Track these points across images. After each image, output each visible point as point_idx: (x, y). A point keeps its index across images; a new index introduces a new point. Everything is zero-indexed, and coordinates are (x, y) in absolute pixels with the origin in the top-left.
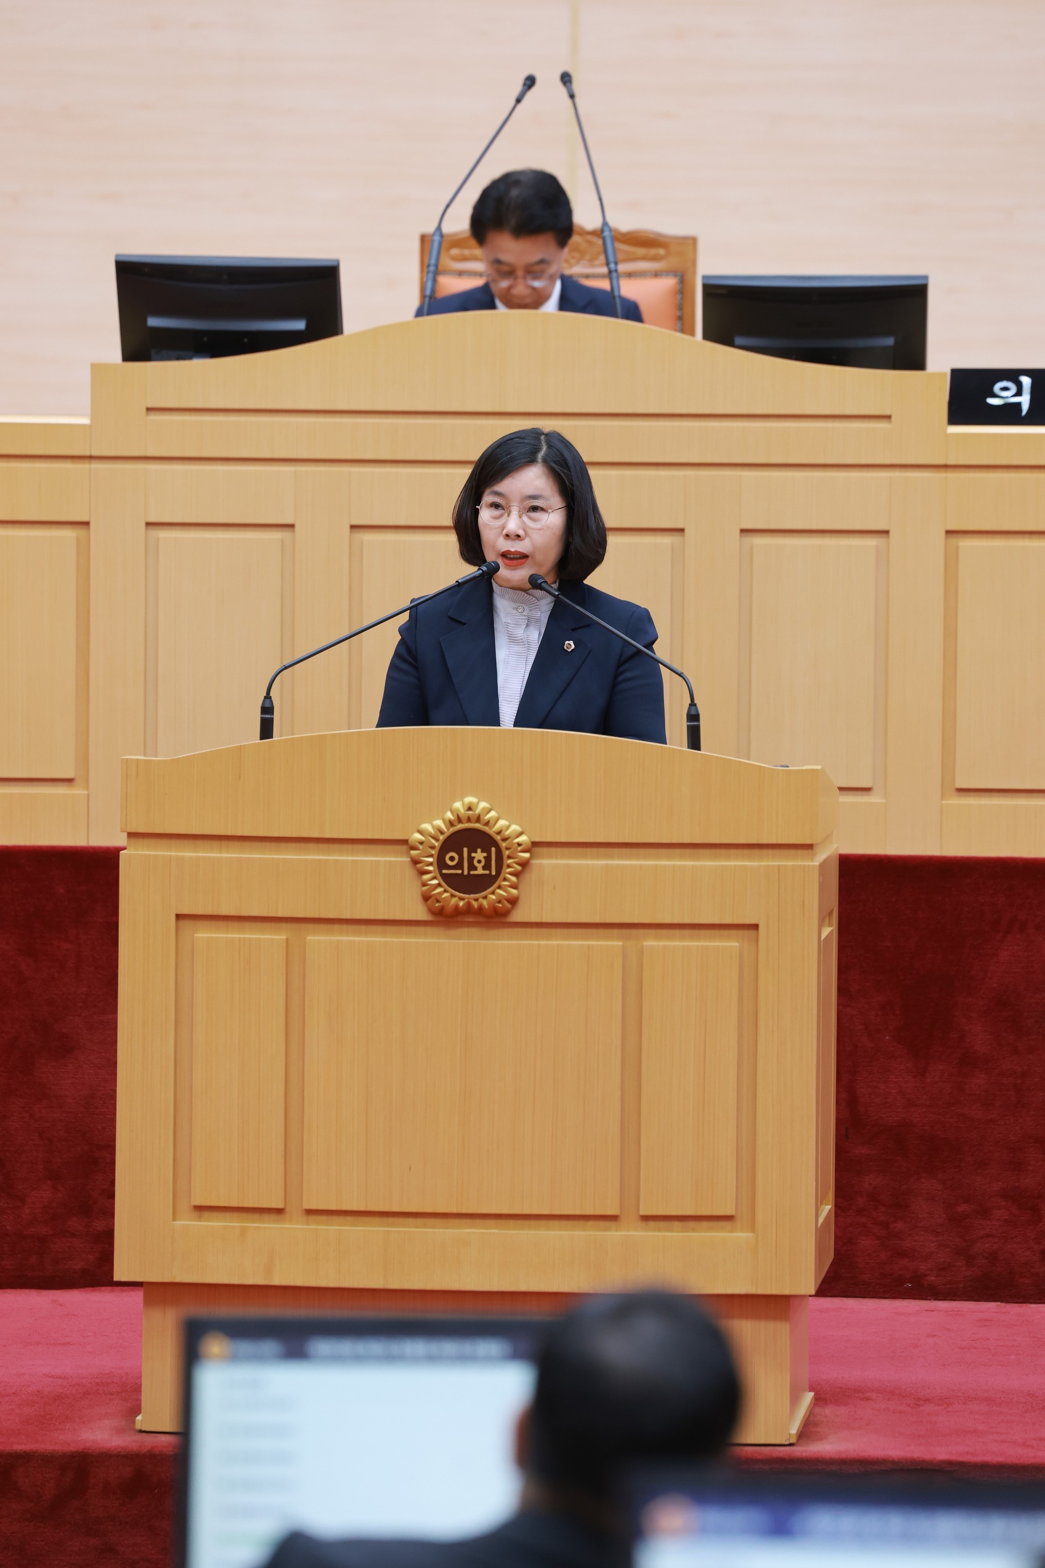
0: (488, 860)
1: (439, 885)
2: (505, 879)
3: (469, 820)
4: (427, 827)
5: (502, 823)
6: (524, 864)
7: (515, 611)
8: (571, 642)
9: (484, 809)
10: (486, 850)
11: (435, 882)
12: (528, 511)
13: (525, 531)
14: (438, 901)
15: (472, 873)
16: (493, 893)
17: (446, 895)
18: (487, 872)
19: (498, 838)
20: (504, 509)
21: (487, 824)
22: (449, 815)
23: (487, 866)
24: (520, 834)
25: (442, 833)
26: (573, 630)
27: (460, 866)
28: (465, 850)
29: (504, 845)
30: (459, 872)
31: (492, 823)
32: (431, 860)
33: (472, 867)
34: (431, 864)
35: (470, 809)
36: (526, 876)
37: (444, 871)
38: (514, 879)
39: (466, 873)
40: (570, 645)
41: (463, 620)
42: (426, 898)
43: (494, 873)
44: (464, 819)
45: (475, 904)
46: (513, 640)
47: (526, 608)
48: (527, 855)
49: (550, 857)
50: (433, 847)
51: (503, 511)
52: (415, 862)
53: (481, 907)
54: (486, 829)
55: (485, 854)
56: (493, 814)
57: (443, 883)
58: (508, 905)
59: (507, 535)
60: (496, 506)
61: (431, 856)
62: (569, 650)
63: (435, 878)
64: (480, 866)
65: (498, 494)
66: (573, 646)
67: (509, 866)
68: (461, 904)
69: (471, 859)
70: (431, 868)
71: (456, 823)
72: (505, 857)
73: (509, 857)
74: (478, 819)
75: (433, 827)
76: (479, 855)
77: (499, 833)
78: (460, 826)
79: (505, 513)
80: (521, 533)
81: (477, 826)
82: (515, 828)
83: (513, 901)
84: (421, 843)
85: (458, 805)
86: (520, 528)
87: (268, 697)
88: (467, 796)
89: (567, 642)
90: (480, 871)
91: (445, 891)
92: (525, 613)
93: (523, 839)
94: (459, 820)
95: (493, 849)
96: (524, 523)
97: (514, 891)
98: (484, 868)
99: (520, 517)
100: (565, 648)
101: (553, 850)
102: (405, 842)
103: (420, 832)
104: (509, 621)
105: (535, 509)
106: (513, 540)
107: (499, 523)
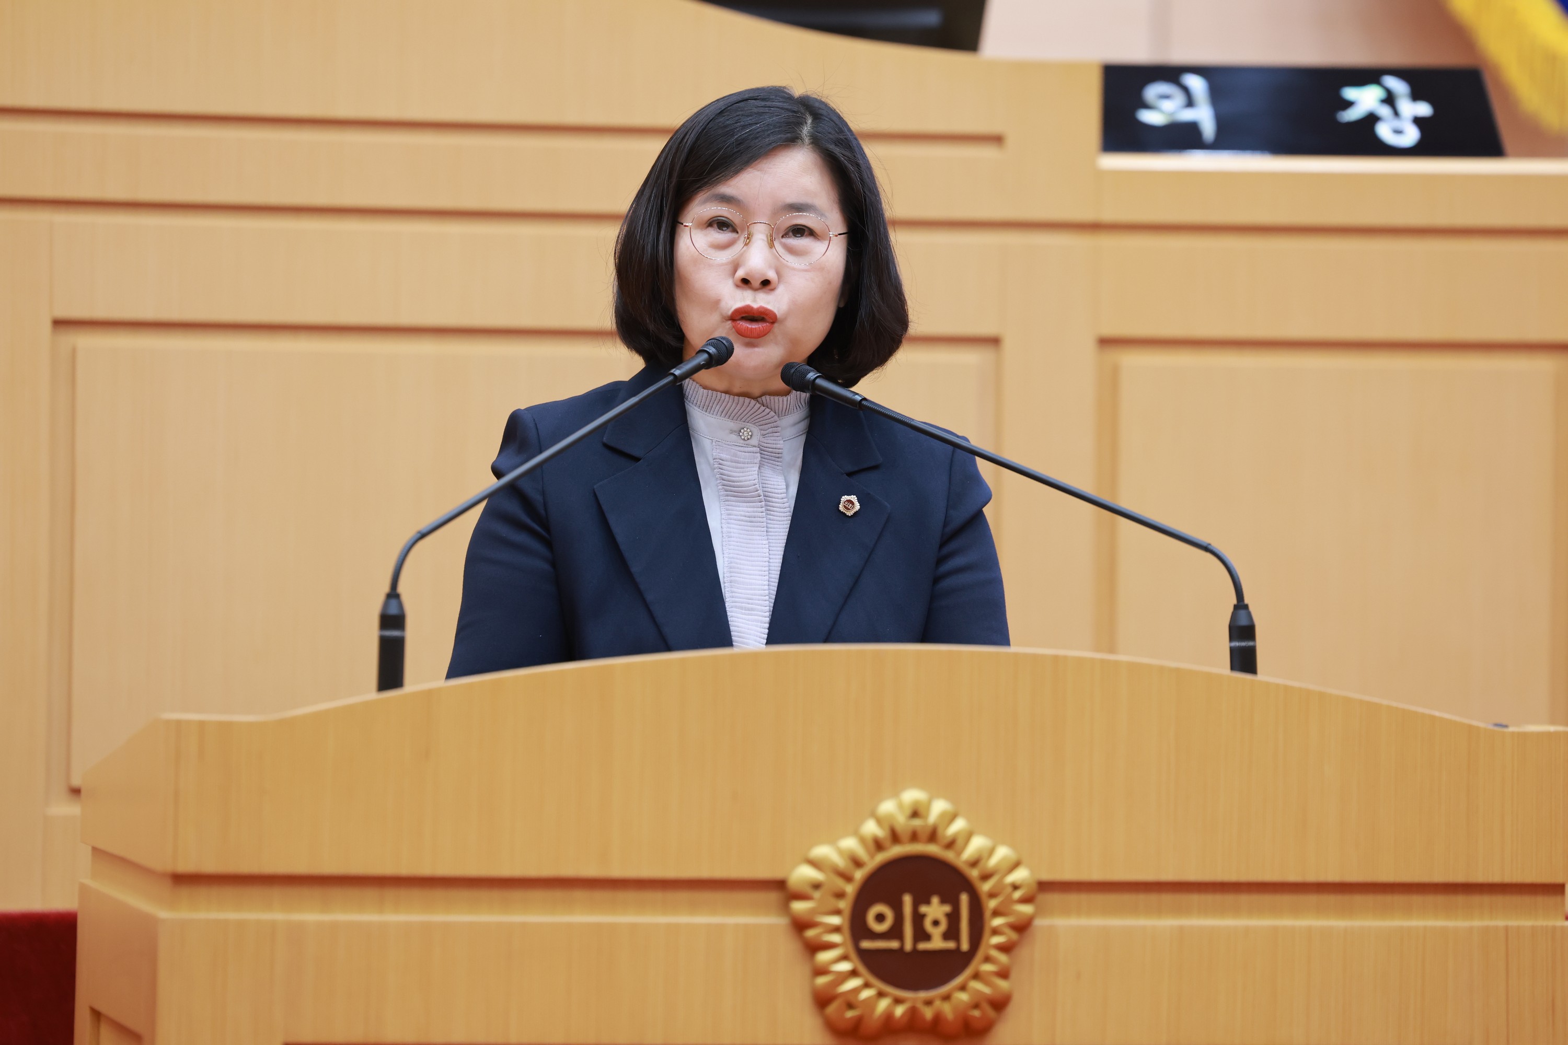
0: (953, 918)
1: (854, 973)
2: (988, 959)
3: (914, 837)
4: (822, 851)
5: (977, 843)
6: (1022, 927)
7: (734, 437)
8: (853, 498)
9: (943, 815)
10: (950, 898)
11: (845, 966)
12: (782, 237)
13: (778, 273)
14: (850, 1006)
15: (922, 946)
16: (963, 988)
17: (866, 994)
18: (951, 945)
19: (974, 874)
20: (735, 230)
21: (950, 845)
22: (871, 828)
23: (952, 933)
24: (1016, 865)
25: (858, 863)
26: (850, 474)
27: (896, 932)
28: (907, 900)
29: (986, 887)
30: (894, 944)
31: (960, 842)
32: (835, 920)
33: (921, 934)
34: (837, 929)
35: (915, 814)
36: (1023, 953)
37: (866, 944)
38: (1003, 958)
39: (908, 946)
40: (850, 504)
41: (636, 452)
42: (822, 1000)
43: (965, 946)
44: (905, 836)
45: (928, 1013)
46: (733, 491)
47: (756, 430)
48: (1027, 909)
49: (1066, 912)
50: (840, 895)
51: (734, 235)
52: (800, 925)
53: (938, 1019)
54: (949, 856)
55: (947, 908)
56: (959, 825)
57: (862, 969)
58: (991, 1013)
59: (745, 282)
60: (722, 224)
61: (838, 912)
62: (850, 513)
63: (844, 958)
64: (936, 933)
65: (726, 199)
66: (857, 506)
67: (995, 932)
68: (899, 1011)
69: (918, 919)
70: (836, 938)
71: (887, 843)
72: (987, 914)
73: (996, 913)
74: (933, 836)
75: (841, 852)
76: (935, 910)
77: (974, 863)
78: (896, 851)
79: (738, 238)
80: (771, 275)
81: (932, 849)
82: (1002, 853)
83: (1000, 1004)
84: (817, 886)
85: (887, 807)
86: (770, 267)
87: (393, 595)
88: (904, 788)
89: (845, 498)
90: (937, 943)
91: (867, 985)
92: (754, 441)
93: (1020, 875)
94: (895, 837)
95: (964, 898)
96: (778, 257)
97: (1003, 984)
98: (946, 936)
99: (771, 245)
100: (841, 508)
101: (1073, 898)
102: (780, 885)
103: (814, 864)
104: (724, 456)
105: (799, 231)
106: (756, 290)
107: (724, 257)
